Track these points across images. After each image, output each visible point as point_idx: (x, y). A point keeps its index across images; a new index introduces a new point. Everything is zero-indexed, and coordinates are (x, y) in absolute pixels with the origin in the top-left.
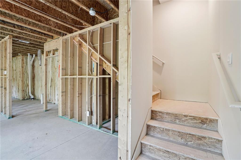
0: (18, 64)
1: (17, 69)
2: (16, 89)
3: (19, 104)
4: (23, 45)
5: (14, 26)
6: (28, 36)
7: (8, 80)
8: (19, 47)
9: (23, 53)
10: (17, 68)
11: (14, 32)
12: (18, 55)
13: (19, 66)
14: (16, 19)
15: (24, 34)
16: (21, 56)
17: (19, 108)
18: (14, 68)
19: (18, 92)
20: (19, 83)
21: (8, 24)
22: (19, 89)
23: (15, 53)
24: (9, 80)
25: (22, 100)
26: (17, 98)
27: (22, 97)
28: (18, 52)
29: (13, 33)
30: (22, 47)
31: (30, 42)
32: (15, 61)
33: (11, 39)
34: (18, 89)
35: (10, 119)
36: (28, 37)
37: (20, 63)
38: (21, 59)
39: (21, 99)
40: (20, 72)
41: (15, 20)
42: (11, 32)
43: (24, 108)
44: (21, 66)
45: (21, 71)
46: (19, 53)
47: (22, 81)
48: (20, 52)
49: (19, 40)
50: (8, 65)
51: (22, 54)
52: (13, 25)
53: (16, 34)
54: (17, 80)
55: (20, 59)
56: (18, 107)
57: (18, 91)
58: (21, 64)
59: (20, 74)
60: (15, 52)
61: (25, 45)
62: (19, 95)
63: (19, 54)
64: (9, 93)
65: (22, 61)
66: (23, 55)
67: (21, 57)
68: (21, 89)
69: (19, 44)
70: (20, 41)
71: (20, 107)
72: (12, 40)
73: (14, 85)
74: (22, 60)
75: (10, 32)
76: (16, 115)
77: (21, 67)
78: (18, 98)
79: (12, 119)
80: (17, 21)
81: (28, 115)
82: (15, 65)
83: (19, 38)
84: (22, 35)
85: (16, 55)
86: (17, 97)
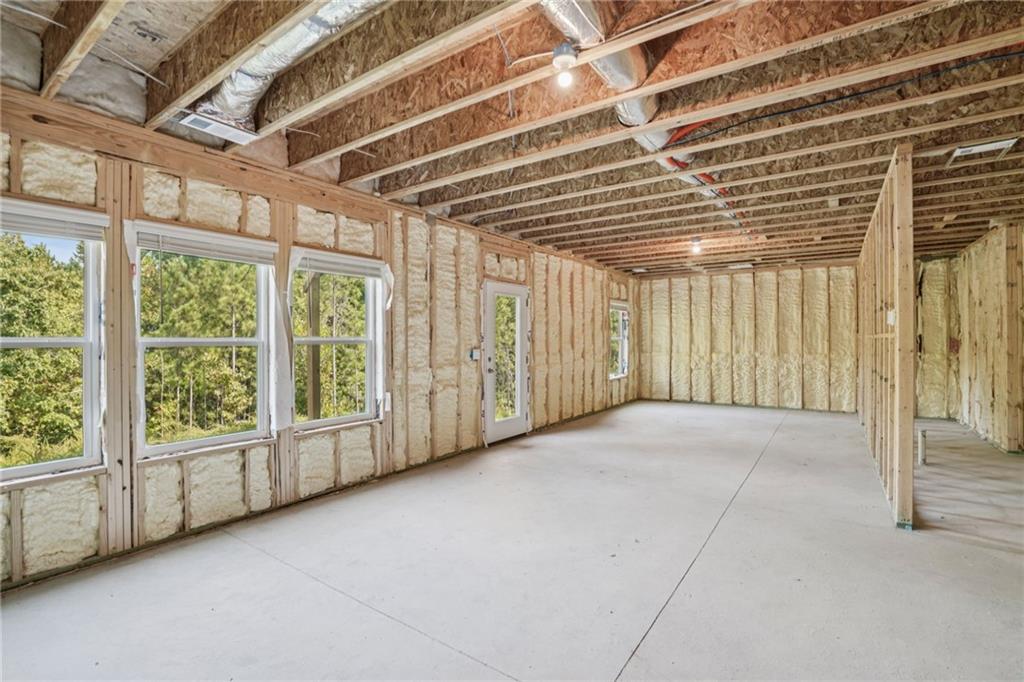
0: (989, 271)
1: (985, 299)
2: (985, 394)
3: (982, 469)
4: (993, 167)
5: (899, 92)
6: (991, 106)
7: (897, 351)
8: (975, 184)
9: (1010, 212)
10: (986, 291)
11: (916, 119)
12: (987, 229)
13: (996, 282)
14: (891, 50)
15: (964, 109)
16: (1005, 229)
17: (972, 491)
18: (976, 294)
19: (990, 408)
20: (997, 369)
21: (874, 97)
22: (996, 393)
23: (973, 224)
24: (900, 350)
25: (1009, 452)
26: (986, 439)
27: (1009, 439)
28: (983, 215)
29: (912, 126)
30: (992, 182)
31: (1017, 134)
32: (976, 260)
33: (906, 160)
34: (993, 396)
35: (901, 530)
36: (993, 111)
37: (998, 268)
38: (1004, 245)
39: (1005, 446)
40: (1002, 309)
41: (887, 56)
42: (902, 125)
43: (994, 500)
44: (1003, 280)
45: (1004, 302)
46: (991, 214)
47: (1010, 355)
48: (991, 210)
49: (954, 151)
50: (897, 282)
51: (1011, 216)
52: (894, 92)
53: (926, 124)
54: (986, 351)
55: (1000, 244)
56: (970, 485)
57: (992, 405)
58: (1002, 272)
59: (1000, 322)
60: (966, 217)
61: (1004, 166)
62: (997, 425)
63: (993, 222)
64: (900, 410)
65: (1007, 254)
66: (1011, 225)
67: (1004, 233)
68: (1006, 394)
69: (968, 171)
70: (958, 153)
71: (980, 486)
72: (909, 164)
73: (976, 375)
74: (1007, 248)
75: (899, 127)
76: (940, 522)
77: (1003, 287)
78: (990, 436)
79: (909, 535)
80: (894, 55)
81: (1000, 549)
82: (978, 278)
83: (953, 136)
84: (953, 116)
85: (979, 230)
86: (987, 432)
